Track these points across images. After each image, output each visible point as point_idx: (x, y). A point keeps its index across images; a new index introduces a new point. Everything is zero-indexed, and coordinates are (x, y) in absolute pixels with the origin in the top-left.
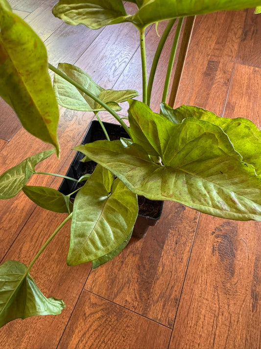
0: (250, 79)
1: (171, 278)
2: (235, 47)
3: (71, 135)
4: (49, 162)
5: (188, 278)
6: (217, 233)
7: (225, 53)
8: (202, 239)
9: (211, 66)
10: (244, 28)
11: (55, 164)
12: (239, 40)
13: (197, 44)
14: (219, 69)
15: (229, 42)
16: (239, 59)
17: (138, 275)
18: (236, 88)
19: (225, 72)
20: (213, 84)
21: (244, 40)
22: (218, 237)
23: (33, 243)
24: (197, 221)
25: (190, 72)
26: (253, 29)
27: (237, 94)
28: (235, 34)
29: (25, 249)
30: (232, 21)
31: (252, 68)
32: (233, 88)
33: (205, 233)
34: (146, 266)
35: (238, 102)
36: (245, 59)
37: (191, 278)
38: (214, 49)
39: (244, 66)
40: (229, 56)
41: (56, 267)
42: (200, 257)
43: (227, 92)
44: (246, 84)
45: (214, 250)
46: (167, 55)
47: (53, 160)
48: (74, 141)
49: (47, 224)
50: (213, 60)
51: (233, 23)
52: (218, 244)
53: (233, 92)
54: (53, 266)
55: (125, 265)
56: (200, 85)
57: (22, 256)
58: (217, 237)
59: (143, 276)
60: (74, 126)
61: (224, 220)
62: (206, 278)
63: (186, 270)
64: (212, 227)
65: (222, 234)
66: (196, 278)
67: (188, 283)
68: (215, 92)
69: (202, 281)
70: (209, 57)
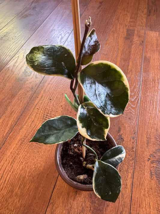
1: (119, 204)
2: (144, 20)
3: (30, 86)
4: (12, 109)
5: (134, 202)
6: (152, 159)
7: (137, 24)
8: (141, 166)
9: (129, 33)
10: (148, 8)
11: (17, 110)
13: (118, 19)
14: (135, 35)
15: (139, 17)
16: (148, 28)
17: (90, 204)
18: (149, 47)
19: (139, 37)
20: (132, 45)
21: (149, 15)
22: (154, 163)
24: (134, 150)
25: (115, 38)
26: (154, 8)
27: (150, 51)
28: (143, 12)
30: (139, 4)
32: (146, 47)
33: (142, 160)
35: (151, 56)
36: (152, 28)
37: (136, 203)
38: (130, 22)
39: (152, 32)
40: (141, 26)
41: (19, 202)
42: (141, 182)
43: (143, 50)
44: (155, 44)
45: (151, 174)
46: (97, 27)
47: (16, 107)
48: (32, 91)
49: (10, 162)
50: (130, 29)
51: (140, 5)
52: (154, 169)
53: (147, 50)
54: (15, 201)
56: (123, 46)
58: (152, 163)
59: (95, 204)
60: (32, 79)
61: (156, 148)
62: (149, 202)
63: (131, 195)
64: (147, 154)
65: (156, 160)
66: (140, 202)
67: (134, 208)
68: (134, 50)
69: (146, 204)
70: (127, 27)
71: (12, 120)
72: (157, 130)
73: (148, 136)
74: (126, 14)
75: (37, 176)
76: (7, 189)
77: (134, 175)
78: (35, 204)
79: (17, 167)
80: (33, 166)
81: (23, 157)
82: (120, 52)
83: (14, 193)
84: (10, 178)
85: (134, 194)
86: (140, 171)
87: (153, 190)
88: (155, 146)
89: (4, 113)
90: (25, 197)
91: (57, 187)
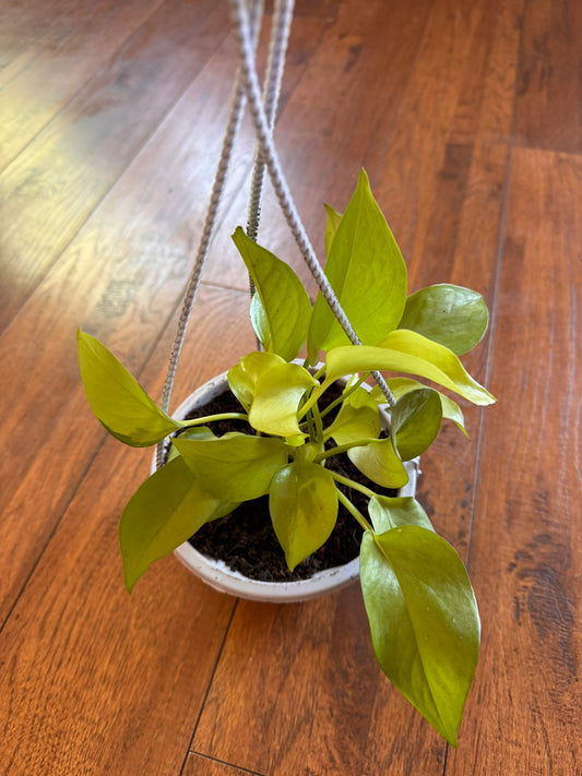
0: (550, 180)
2: (505, 109)
3: (126, 350)
6: (522, 564)
7: (483, 123)
8: (486, 585)
9: (454, 156)
10: (520, 65)
12: (511, 94)
13: (414, 110)
14: (474, 164)
15: (489, 99)
16: (519, 136)
17: (331, 699)
18: (522, 204)
19: (488, 169)
20: (464, 197)
21: (524, 92)
22: (526, 576)
23: (46, 640)
24: (467, 539)
25: (405, 175)
26: (540, 66)
28: (502, 79)
29: (26, 658)
30: (489, 51)
31: (552, 154)
32: (512, 204)
33: (491, 569)
34: (351, 671)
35: (529, 235)
36: (533, 135)
38: (456, 116)
39: (532, 152)
40: (494, 131)
41: (114, 698)
42: (487, 633)
44: (542, 193)
45: (518, 611)
47: (82, 419)
49: (79, 586)
50: (458, 143)
51: (493, 56)
52: (527, 594)
53: (515, 215)
54: (104, 697)
55: (295, 674)
56: (434, 203)
57: (20, 676)
58: (522, 575)
59: (346, 700)
61: (536, 531)
62: (507, 688)
64: (507, 551)
65: (533, 567)
66: (483, 689)
68: (471, 215)
69: (498, 695)
70: (447, 135)
71: (73, 458)
73: (512, 497)
74: (445, 91)
75: (163, 627)
76: (76, 665)
78: (163, 702)
79: (102, 602)
80: (151, 598)
81: (117, 572)
82: (420, 226)
83: (98, 675)
84: (80, 633)
86: (485, 602)
87: (523, 656)
88: (532, 525)
89: (46, 439)
90: (132, 687)
91: (228, 655)
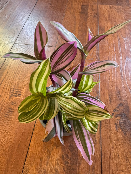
5: (104, 155)
6: (116, 113)
9: (84, 8)
14: (89, 9)
16: (100, 2)
18: (102, 18)
19: (93, 10)
20: (87, 17)
22: (117, 116)
25: (72, 13)
27: (103, 21)
32: (100, 18)
34: (69, 154)
35: (105, 25)
36: (103, 2)
39: (103, 6)
42: (108, 136)
43: (97, 21)
44: (107, 15)
45: (117, 127)
46: (55, 5)
50: (84, 5)
52: (119, 122)
53: (101, 20)
55: (51, 158)
56: (80, 19)
59: (68, 165)
61: (118, 103)
62: (117, 153)
63: (100, 150)
64: (111, 110)
65: (119, 113)
66: (110, 154)
67: (105, 161)
68: (90, 22)
69: (115, 155)
70: (82, 3)
72: (117, 88)
73: (110, 94)
77: (102, 131)
82: (77, 25)
85: (103, 148)
86: (107, 126)
87: (120, 141)
88: (117, 101)
